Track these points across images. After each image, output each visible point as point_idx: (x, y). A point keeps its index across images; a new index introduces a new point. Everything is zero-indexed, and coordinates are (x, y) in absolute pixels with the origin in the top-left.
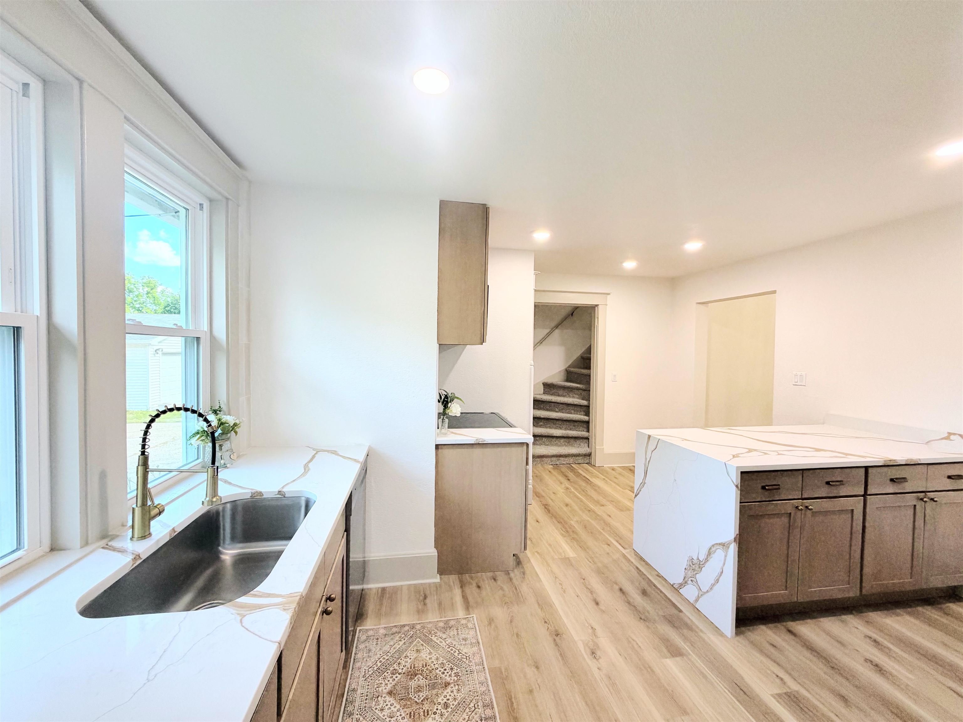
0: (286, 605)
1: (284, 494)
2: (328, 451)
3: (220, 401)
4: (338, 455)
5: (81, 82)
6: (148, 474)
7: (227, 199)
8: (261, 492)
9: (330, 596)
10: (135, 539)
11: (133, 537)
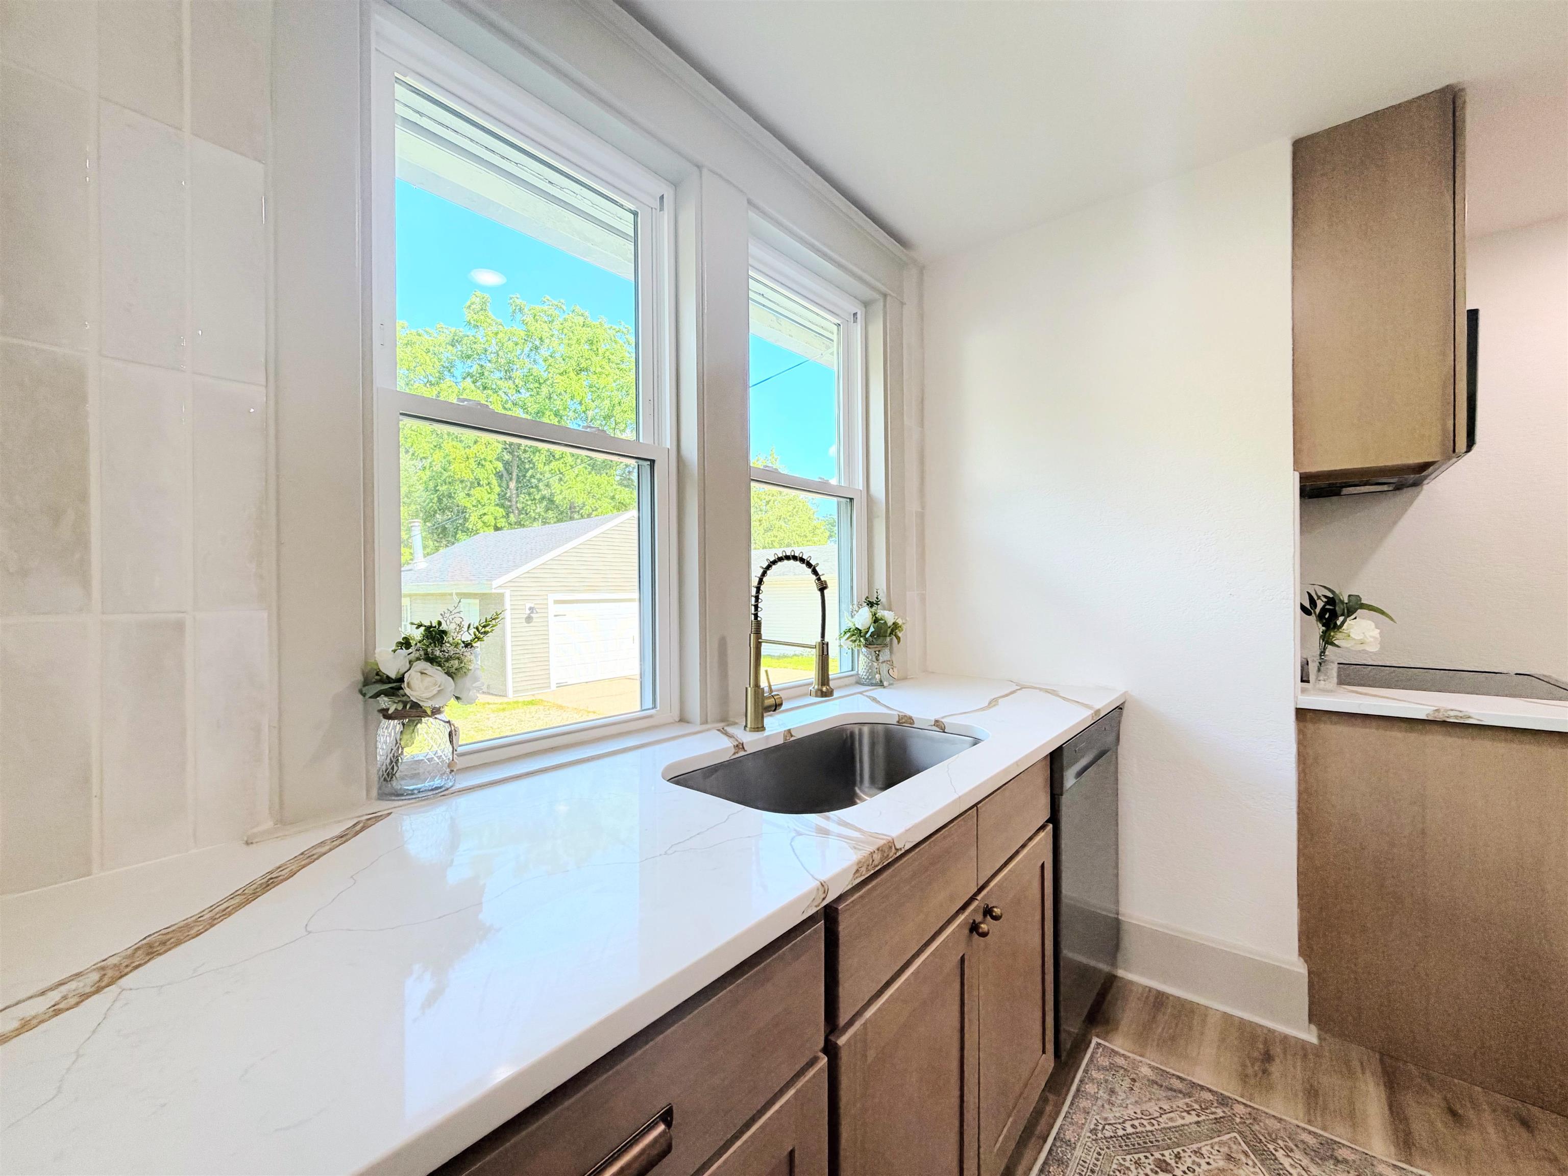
0: (859, 844)
1: (943, 726)
2: (1040, 689)
3: (878, 591)
4: (1058, 696)
5: (699, 167)
6: (761, 646)
7: (885, 296)
8: (911, 718)
9: (994, 907)
10: (748, 729)
11: (746, 726)
